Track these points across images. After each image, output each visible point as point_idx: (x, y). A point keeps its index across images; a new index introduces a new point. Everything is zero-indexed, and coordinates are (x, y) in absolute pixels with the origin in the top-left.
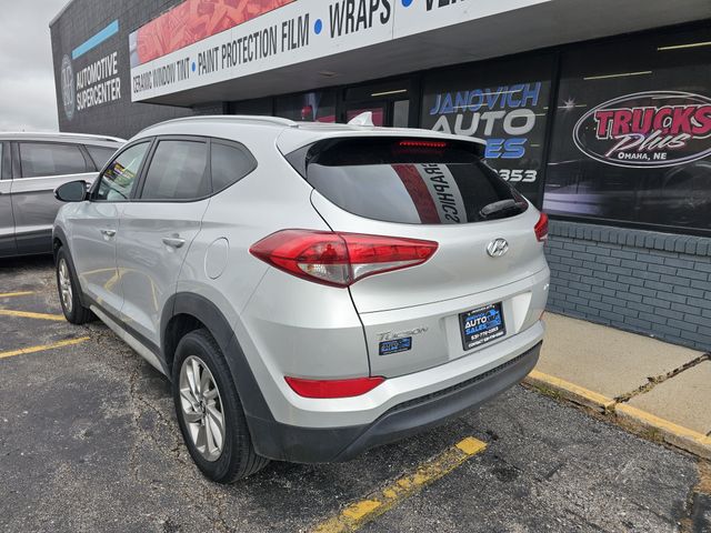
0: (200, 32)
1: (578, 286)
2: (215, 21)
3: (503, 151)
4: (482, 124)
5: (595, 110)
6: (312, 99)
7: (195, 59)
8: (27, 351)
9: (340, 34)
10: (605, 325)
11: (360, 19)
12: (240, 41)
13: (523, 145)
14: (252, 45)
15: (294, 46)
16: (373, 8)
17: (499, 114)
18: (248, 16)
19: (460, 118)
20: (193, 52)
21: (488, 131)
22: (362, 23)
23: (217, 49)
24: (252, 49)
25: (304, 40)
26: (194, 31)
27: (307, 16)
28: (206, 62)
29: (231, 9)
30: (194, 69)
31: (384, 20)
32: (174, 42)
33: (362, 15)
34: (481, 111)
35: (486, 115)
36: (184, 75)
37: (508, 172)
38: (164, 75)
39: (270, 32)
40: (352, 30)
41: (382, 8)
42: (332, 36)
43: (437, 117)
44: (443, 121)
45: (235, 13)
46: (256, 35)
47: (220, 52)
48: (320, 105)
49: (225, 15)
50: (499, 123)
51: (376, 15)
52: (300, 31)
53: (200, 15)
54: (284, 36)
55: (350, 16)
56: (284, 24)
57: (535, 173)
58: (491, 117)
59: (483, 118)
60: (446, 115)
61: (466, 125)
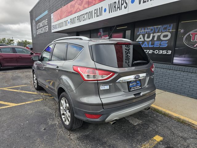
0: (71, 13)
1: (185, 86)
2: (75, 10)
3: (160, 45)
4: (154, 37)
5: (191, 32)
7: (69, 20)
8: (27, 103)
9: (112, 12)
10: (194, 98)
11: (118, 8)
12: (82, 15)
13: (167, 43)
14: (86, 16)
15: (98, 16)
16: (122, 4)
17: (159, 34)
18: (85, 8)
19: (146, 35)
20: (69, 18)
21: (155, 39)
22: (118, 9)
23: (75, 17)
24: (86, 17)
25: (101, 14)
26: (69, 13)
27: (102, 7)
28: (72, 21)
29: (79, 6)
30: (69, 23)
31: (125, 8)
32: (63, 17)
33: (118, 6)
34: (153, 33)
35: (155, 34)
36: (66, 25)
37: (162, 51)
38: (61, 25)
39: (91, 12)
40: (116, 11)
41: (125, 4)
42: (109, 13)
43: (139, 35)
44: (141, 36)
45: (81, 7)
46: (87, 13)
47: (76, 18)
48: (104, 32)
49: (78, 8)
50: (159, 37)
51: (123, 6)
52: (100, 11)
53: (71, 8)
54: (95, 13)
55: (115, 7)
56: (95, 10)
57: (171, 51)
59: (154, 35)
60: (142, 34)
61: (148, 37)
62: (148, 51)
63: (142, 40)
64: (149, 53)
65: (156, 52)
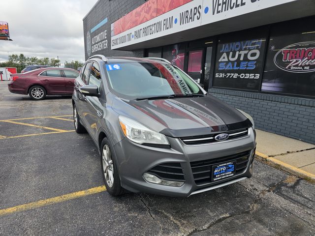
0: (136, 24)
1: (273, 120)
2: (141, 19)
3: (247, 66)
4: (240, 56)
5: (283, 50)
6: (176, 47)
7: (133, 33)
9: (183, 24)
10: (282, 135)
11: (190, 18)
12: (149, 26)
13: (255, 64)
14: (153, 28)
15: (167, 28)
16: (195, 14)
17: (246, 52)
18: (152, 17)
19: (231, 53)
20: (132, 31)
21: (242, 59)
22: (191, 20)
23: (141, 30)
24: (153, 30)
25: (171, 26)
26: (133, 23)
27: (172, 17)
28: (137, 35)
29: (146, 14)
30: (133, 37)
31: (198, 19)
32: (127, 27)
33: (191, 16)
34: (239, 51)
35: (241, 52)
36: (129, 40)
37: (249, 75)
38: (123, 40)
39: (159, 23)
40: (187, 22)
41: (198, 14)
42: (180, 25)
43: (223, 53)
44: (225, 55)
45: (148, 16)
46: (155, 24)
47: (142, 30)
48: (179, 49)
49: (144, 17)
50: (246, 55)
51: (196, 16)
52: (170, 22)
53: (136, 17)
54: (164, 24)
55: (187, 17)
56: (164, 20)
57: (259, 75)
58: (243, 53)
60: (226, 52)
61: (233, 56)
62: (233, 74)
63: (226, 60)
64: (234, 77)
65: (242, 76)
